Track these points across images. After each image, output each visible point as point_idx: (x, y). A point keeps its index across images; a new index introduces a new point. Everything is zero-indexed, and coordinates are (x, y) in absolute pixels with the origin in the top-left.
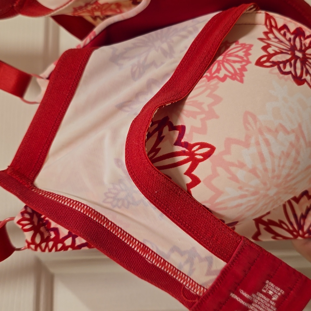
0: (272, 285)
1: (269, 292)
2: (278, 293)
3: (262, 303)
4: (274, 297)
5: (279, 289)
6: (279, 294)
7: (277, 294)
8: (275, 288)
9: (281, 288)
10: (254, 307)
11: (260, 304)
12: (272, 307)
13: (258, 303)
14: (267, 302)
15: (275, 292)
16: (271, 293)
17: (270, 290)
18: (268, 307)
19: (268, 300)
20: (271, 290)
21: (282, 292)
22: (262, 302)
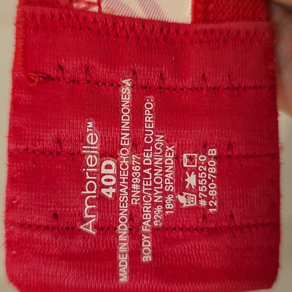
0: (213, 170)
1: (190, 174)
2: (203, 198)
3: (152, 180)
4: (186, 197)
5: (213, 193)
6: (203, 203)
7: (198, 199)
8: (209, 181)
9: (220, 198)
10: (131, 166)
11: (148, 176)
12: (159, 209)
13: (147, 167)
14: (163, 190)
15: (201, 189)
16: (191, 180)
17: (197, 172)
18: (152, 202)
19: (170, 187)
20: (198, 178)
21: (214, 207)
22: (153, 177)
